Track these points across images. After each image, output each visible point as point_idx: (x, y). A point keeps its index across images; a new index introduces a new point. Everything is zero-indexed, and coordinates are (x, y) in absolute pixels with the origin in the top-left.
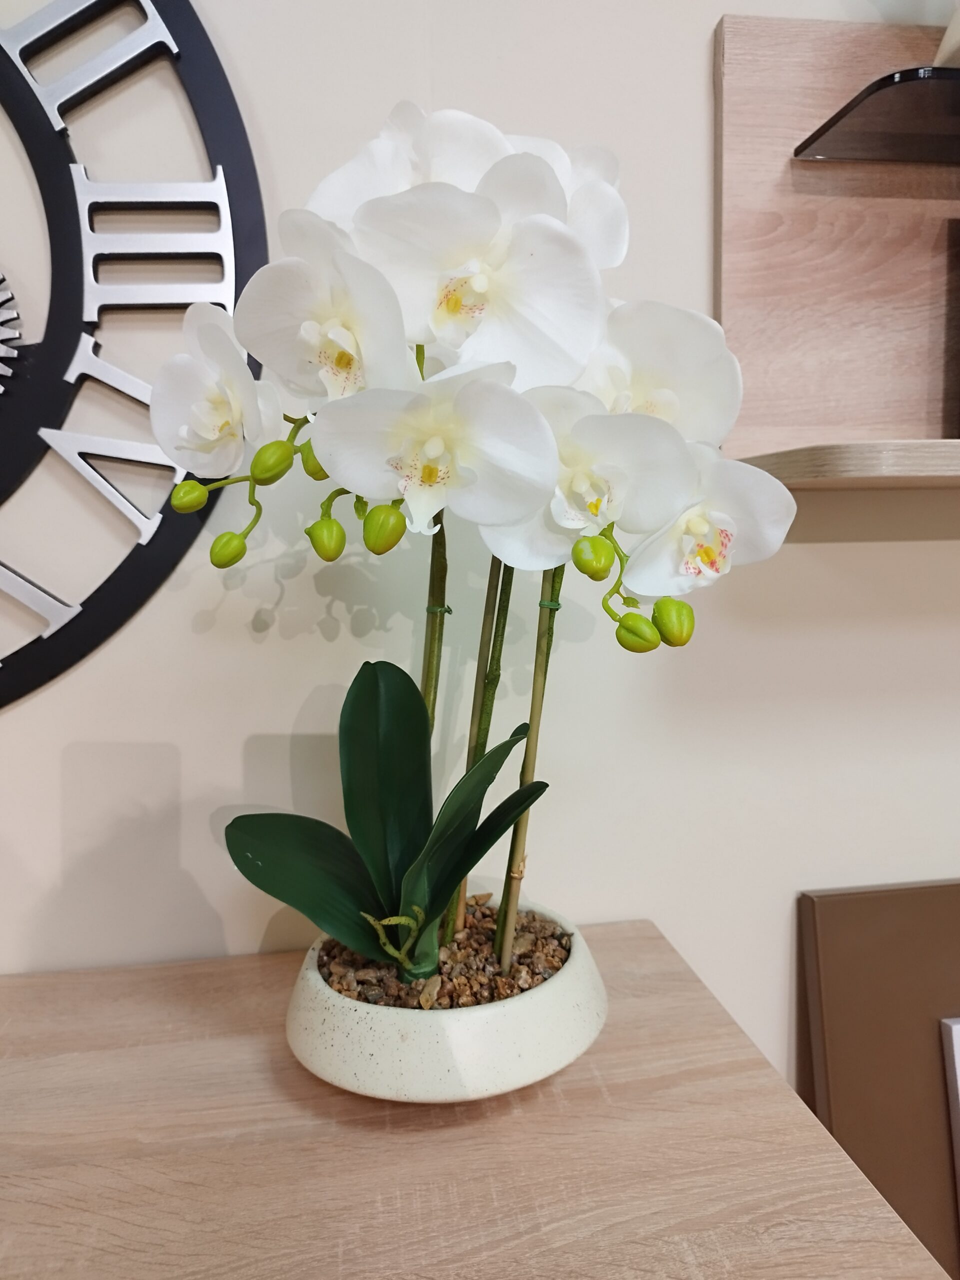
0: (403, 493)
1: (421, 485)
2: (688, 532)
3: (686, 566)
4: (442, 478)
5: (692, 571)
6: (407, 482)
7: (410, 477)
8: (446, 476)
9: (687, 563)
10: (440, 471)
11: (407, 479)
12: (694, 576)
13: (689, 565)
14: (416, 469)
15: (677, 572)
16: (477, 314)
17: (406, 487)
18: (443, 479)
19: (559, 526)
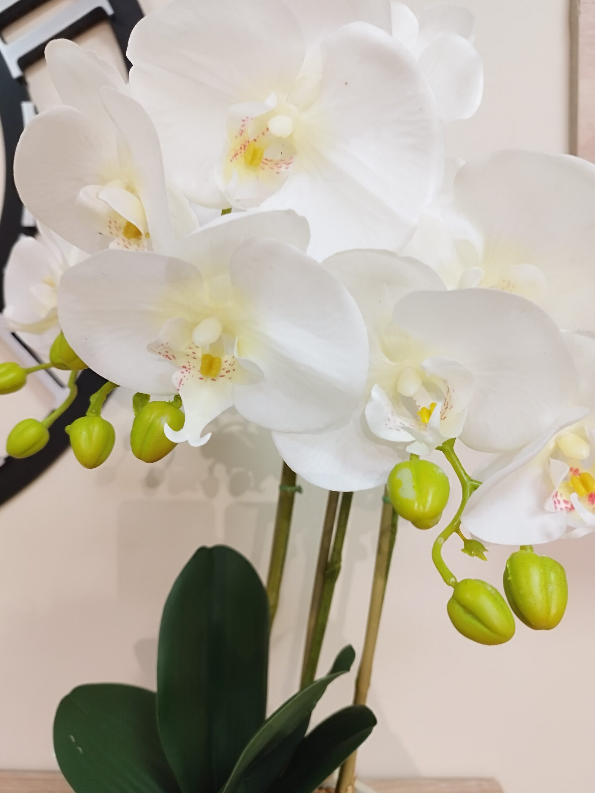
0: (177, 388)
1: (201, 379)
2: (557, 453)
3: (555, 499)
4: (227, 371)
5: (563, 505)
6: (183, 375)
7: (188, 367)
8: (231, 368)
9: (556, 495)
10: (226, 362)
11: (184, 370)
12: (565, 512)
13: (559, 498)
14: (194, 358)
15: (541, 508)
16: (283, 169)
17: (182, 380)
18: (229, 371)
19: (378, 437)
